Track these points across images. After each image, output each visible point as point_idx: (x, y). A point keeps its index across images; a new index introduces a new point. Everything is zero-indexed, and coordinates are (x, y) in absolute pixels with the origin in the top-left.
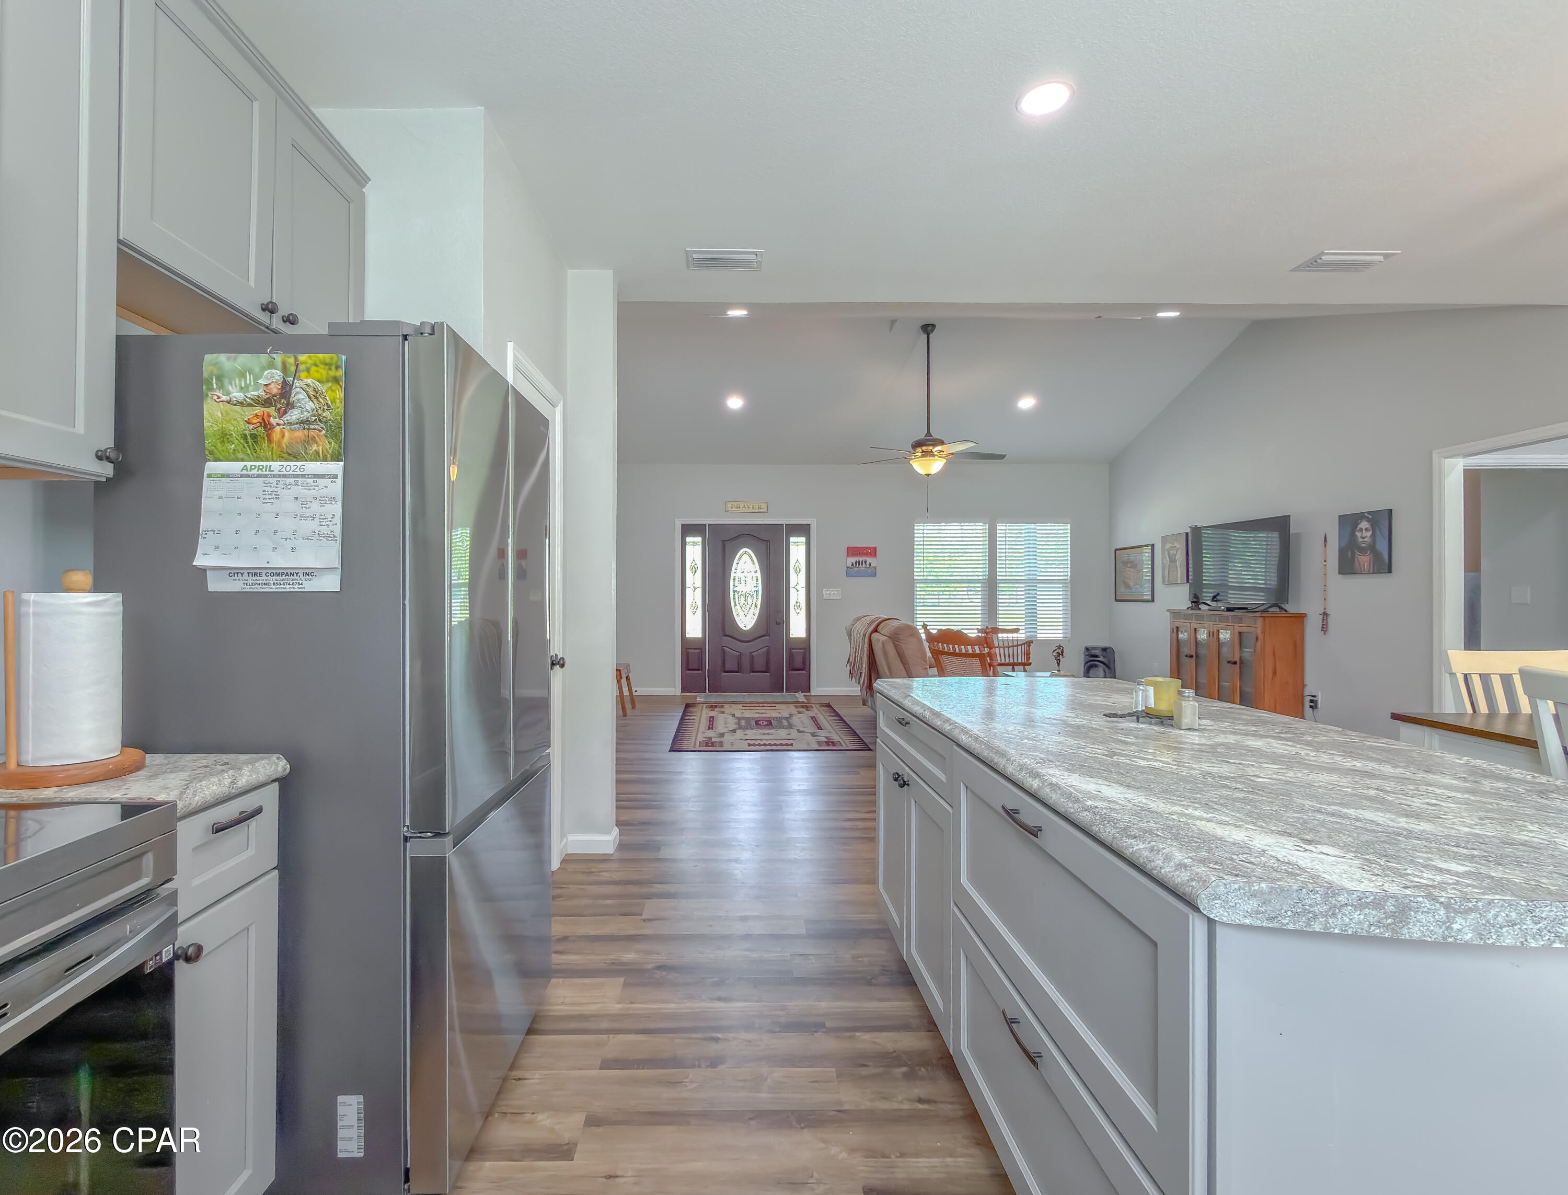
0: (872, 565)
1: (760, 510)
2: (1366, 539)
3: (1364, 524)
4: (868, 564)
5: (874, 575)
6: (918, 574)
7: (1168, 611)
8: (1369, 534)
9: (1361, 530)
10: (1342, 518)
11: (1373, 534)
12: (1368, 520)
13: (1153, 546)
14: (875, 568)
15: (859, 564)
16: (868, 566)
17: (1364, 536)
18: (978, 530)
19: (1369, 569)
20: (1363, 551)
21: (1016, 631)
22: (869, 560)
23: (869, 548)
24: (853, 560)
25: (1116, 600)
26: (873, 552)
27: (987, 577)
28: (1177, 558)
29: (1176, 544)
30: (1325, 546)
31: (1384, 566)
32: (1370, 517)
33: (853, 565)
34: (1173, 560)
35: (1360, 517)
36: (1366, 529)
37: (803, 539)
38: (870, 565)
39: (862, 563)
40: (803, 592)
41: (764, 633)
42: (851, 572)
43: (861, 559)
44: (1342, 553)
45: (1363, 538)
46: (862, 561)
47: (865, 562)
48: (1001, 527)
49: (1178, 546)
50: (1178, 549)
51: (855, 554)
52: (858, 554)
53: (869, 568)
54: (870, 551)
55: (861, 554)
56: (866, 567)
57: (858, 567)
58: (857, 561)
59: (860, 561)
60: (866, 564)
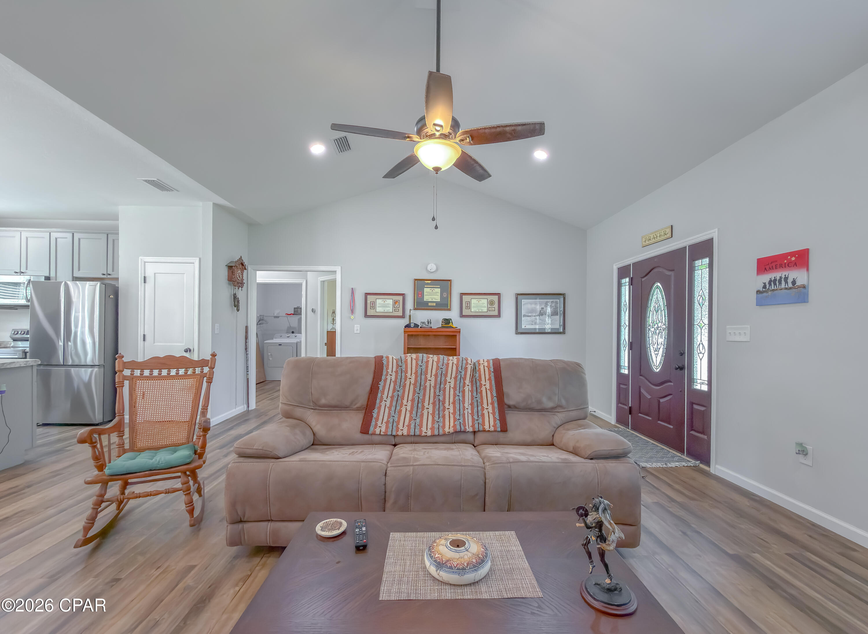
0: (798, 283)
1: (666, 236)
4: (790, 281)
14: (804, 287)
16: (790, 285)
23: (792, 254)
24: (766, 278)
26: (800, 259)
33: (765, 287)
37: (706, 262)
38: (794, 282)
40: (705, 331)
41: (669, 376)
46: (781, 278)
47: (786, 279)
51: (767, 267)
52: (774, 267)
53: (790, 288)
54: (793, 259)
55: (778, 266)
56: (786, 289)
57: (773, 290)
58: (773, 279)
59: (775, 280)
60: (786, 282)
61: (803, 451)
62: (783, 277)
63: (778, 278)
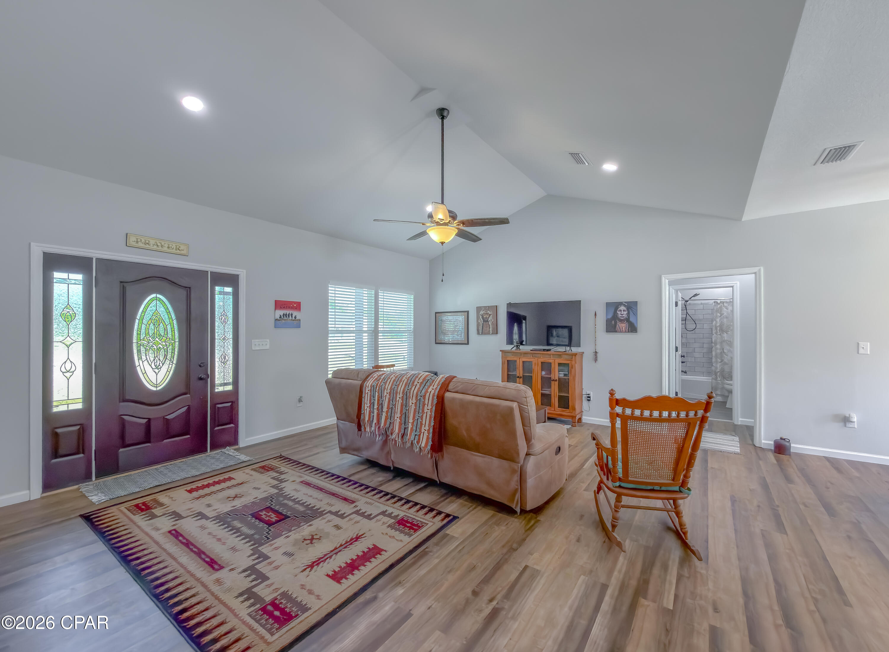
0: (297, 318)
1: (178, 251)
2: (623, 315)
3: (622, 308)
4: (294, 316)
5: (299, 326)
6: (331, 327)
7: (501, 351)
8: (625, 313)
9: (621, 311)
10: (608, 305)
11: (628, 314)
12: (625, 306)
13: (468, 312)
14: (300, 320)
15: (286, 317)
17: (622, 313)
18: (366, 294)
19: (626, 330)
20: (621, 321)
21: (393, 366)
22: (295, 313)
23: (295, 303)
24: (280, 312)
25: (436, 343)
26: (297, 306)
27: (372, 329)
28: (489, 319)
29: (488, 312)
30: (595, 318)
31: (633, 328)
32: (626, 304)
33: (280, 317)
34: (486, 321)
35: (621, 304)
36: (624, 311)
37: (229, 290)
38: (295, 317)
39: (289, 317)
40: (229, 344)
41: (184, 391)
42: (278, 323)
43: (288, 312)
44: (608, 322)
45: (622, 315)
46: (289, 314)
47: (292, 315)
48: (380, 294)
49: (490, 313)
50: (490, 315)
51: (282, 307)
52: (286, 307)
53: (294, 320)
54: (295, 305)
55: (288, 307)
56: (292, 320)
57: (285, 320)
58: (285, 314)
59: (286, 314)
60: (292, 317)
61: (300, 400)
62: (290, 314)
63: (288, 314)
